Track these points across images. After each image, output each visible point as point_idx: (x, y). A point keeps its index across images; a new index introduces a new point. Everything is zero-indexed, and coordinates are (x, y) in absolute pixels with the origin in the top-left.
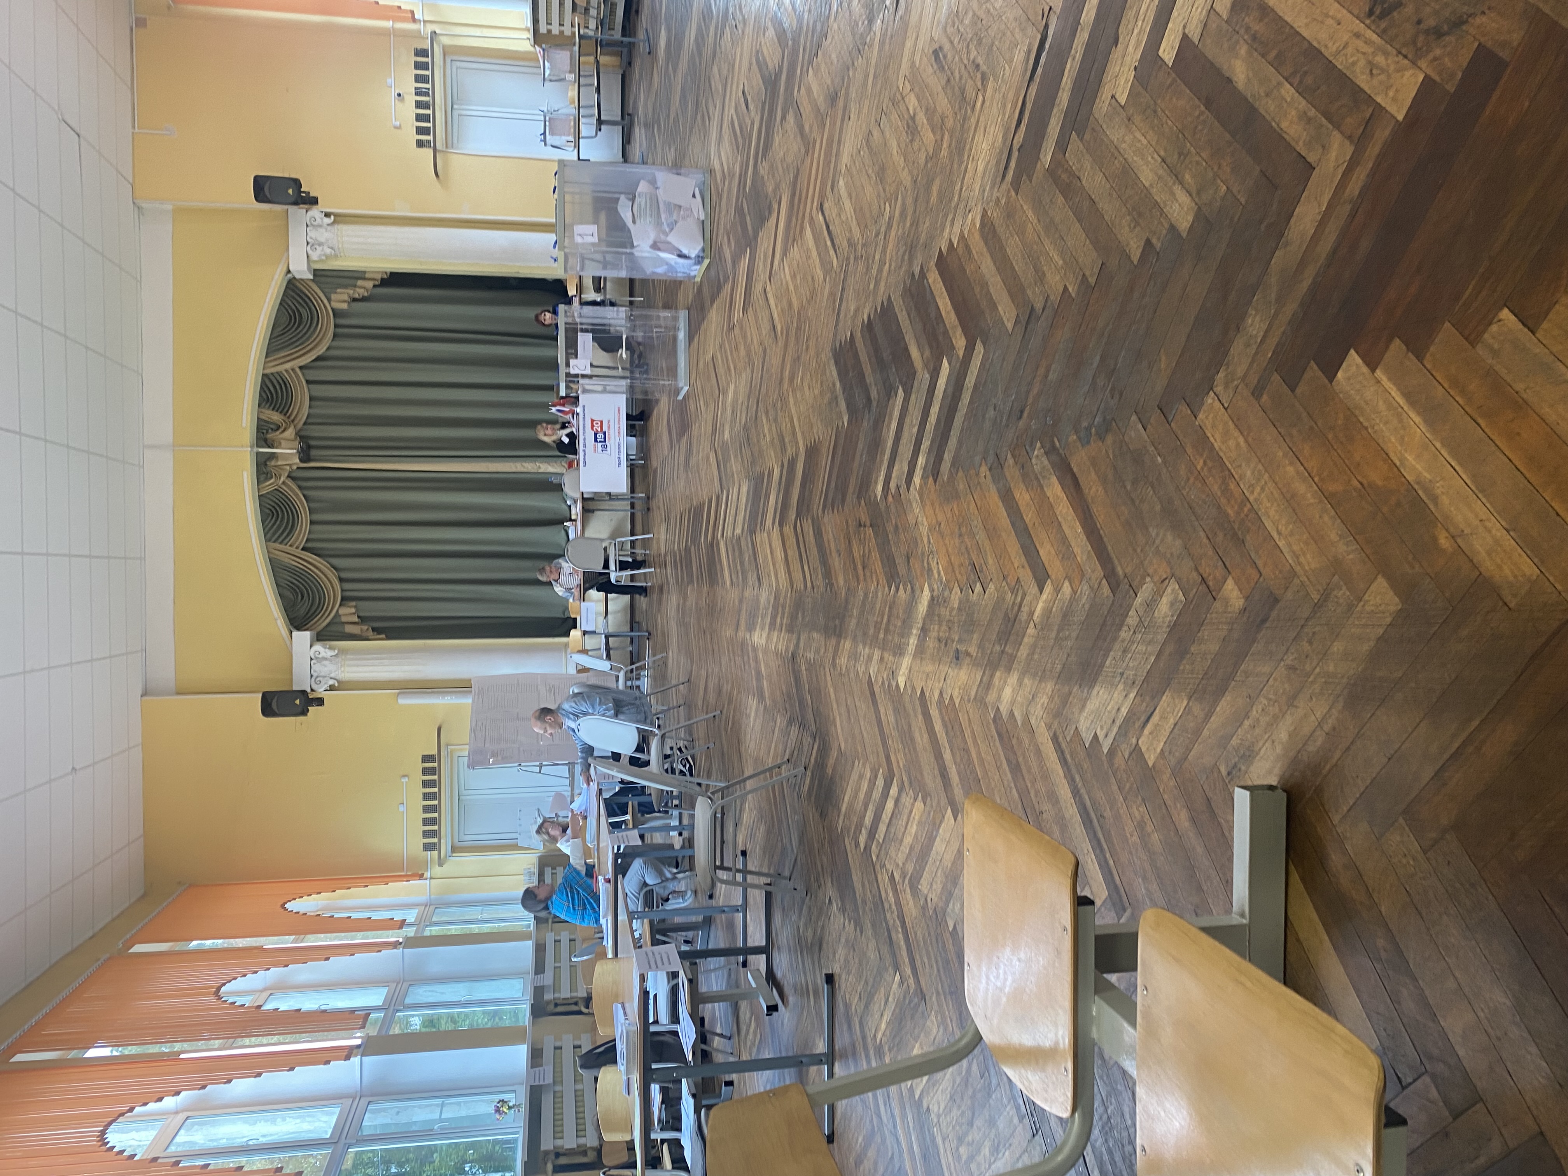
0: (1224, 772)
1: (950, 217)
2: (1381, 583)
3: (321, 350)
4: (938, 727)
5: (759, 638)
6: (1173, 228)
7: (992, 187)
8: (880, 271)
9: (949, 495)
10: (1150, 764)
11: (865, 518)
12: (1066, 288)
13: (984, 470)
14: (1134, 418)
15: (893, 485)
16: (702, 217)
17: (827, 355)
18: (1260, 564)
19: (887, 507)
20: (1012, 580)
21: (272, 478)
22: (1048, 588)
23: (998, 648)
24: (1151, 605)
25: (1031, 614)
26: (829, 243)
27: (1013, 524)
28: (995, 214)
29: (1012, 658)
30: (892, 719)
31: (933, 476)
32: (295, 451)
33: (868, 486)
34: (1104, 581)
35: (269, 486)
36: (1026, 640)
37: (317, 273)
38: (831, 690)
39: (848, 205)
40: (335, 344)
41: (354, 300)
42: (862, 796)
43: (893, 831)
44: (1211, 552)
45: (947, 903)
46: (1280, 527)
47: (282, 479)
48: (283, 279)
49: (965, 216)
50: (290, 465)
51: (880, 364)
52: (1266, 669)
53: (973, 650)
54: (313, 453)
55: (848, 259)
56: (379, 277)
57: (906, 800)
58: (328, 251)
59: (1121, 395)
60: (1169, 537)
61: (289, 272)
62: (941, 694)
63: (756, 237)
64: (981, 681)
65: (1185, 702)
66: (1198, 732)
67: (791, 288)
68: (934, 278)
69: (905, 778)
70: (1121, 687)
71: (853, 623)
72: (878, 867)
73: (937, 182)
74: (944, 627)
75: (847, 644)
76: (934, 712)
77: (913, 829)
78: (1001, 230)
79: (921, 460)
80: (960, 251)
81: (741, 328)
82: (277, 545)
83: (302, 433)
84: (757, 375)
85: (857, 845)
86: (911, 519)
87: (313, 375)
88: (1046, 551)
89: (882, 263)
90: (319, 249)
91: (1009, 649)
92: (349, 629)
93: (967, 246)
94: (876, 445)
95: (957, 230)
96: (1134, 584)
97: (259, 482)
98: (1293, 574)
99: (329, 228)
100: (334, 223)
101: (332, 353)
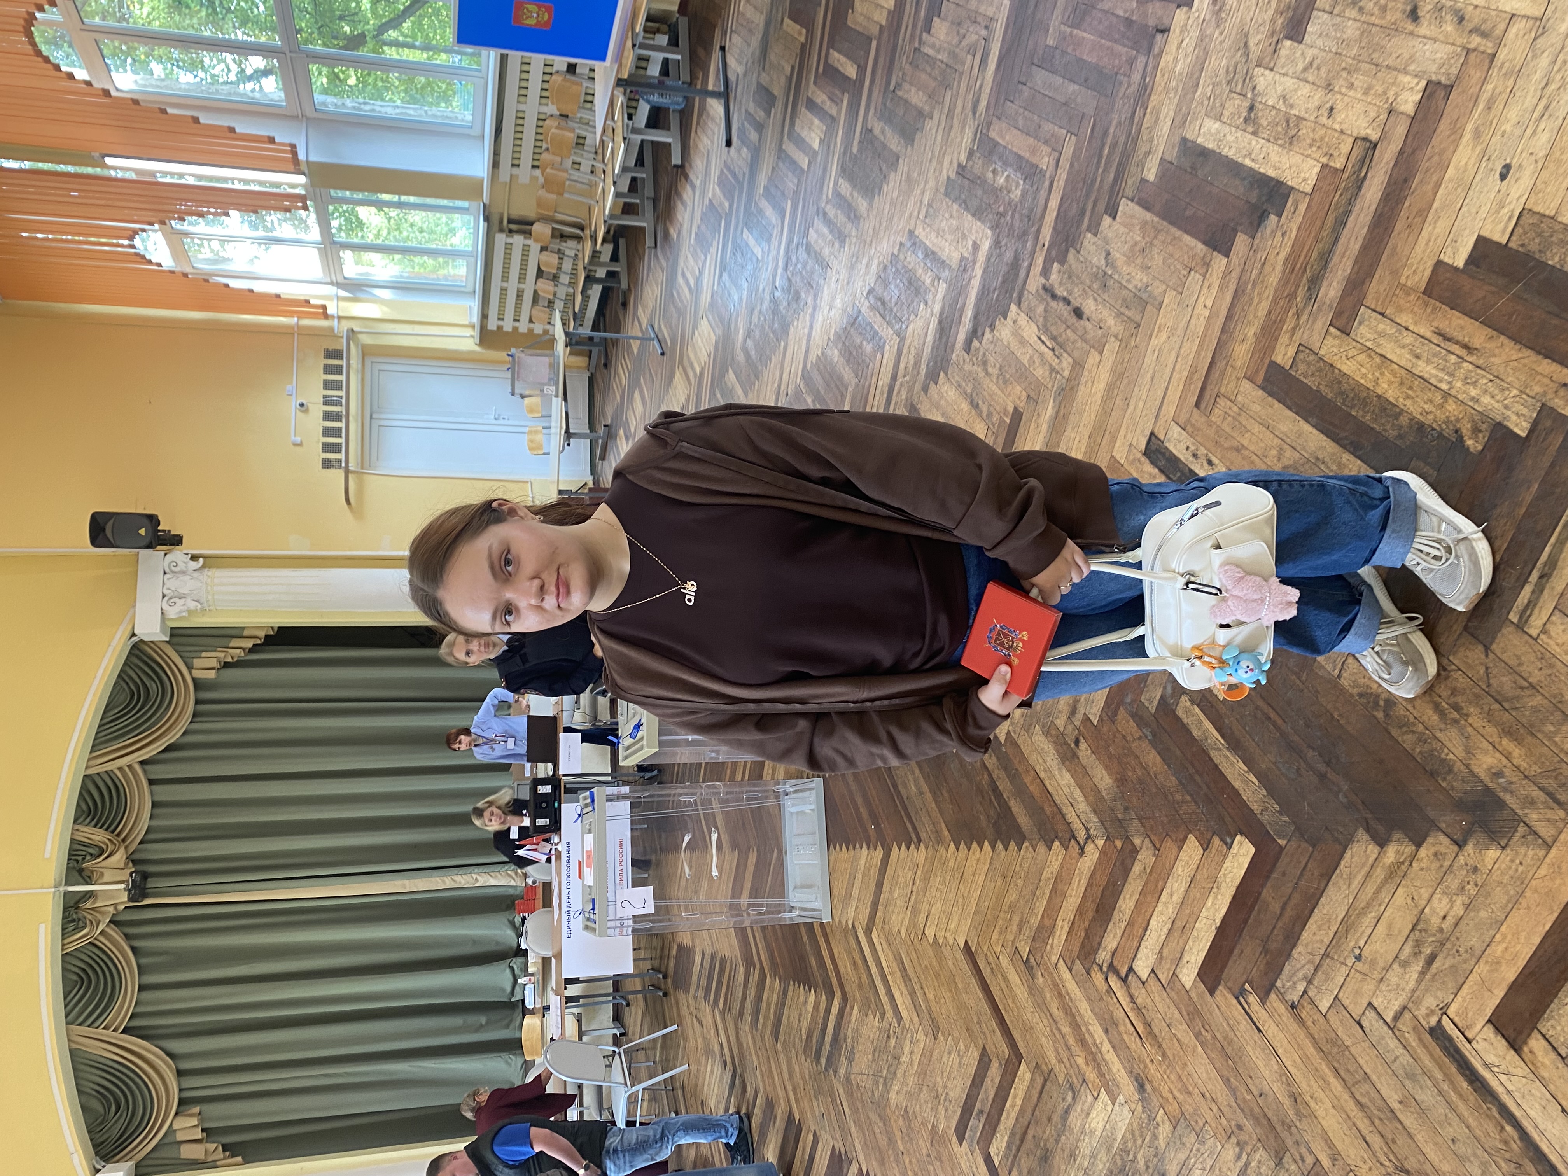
3: (174, 736)
21: (84, 927)
32: (123, 886)
35: (79, 939)
37: (175, 632)
40: (195, 726)
41: (227, 665)
47: (101, 927)
48: (125, 644)
50: (115, 905)
54: (151, 884)
56: (262, 634)
58: (192, 605)
61: (134, 635)
82: (83, 1029)
83: (137, 856)
87: (160, 772)
90: (180, 602)
97: (64, 936)
99: (196, 574)
100: (204, 566)
101: (190, 739)
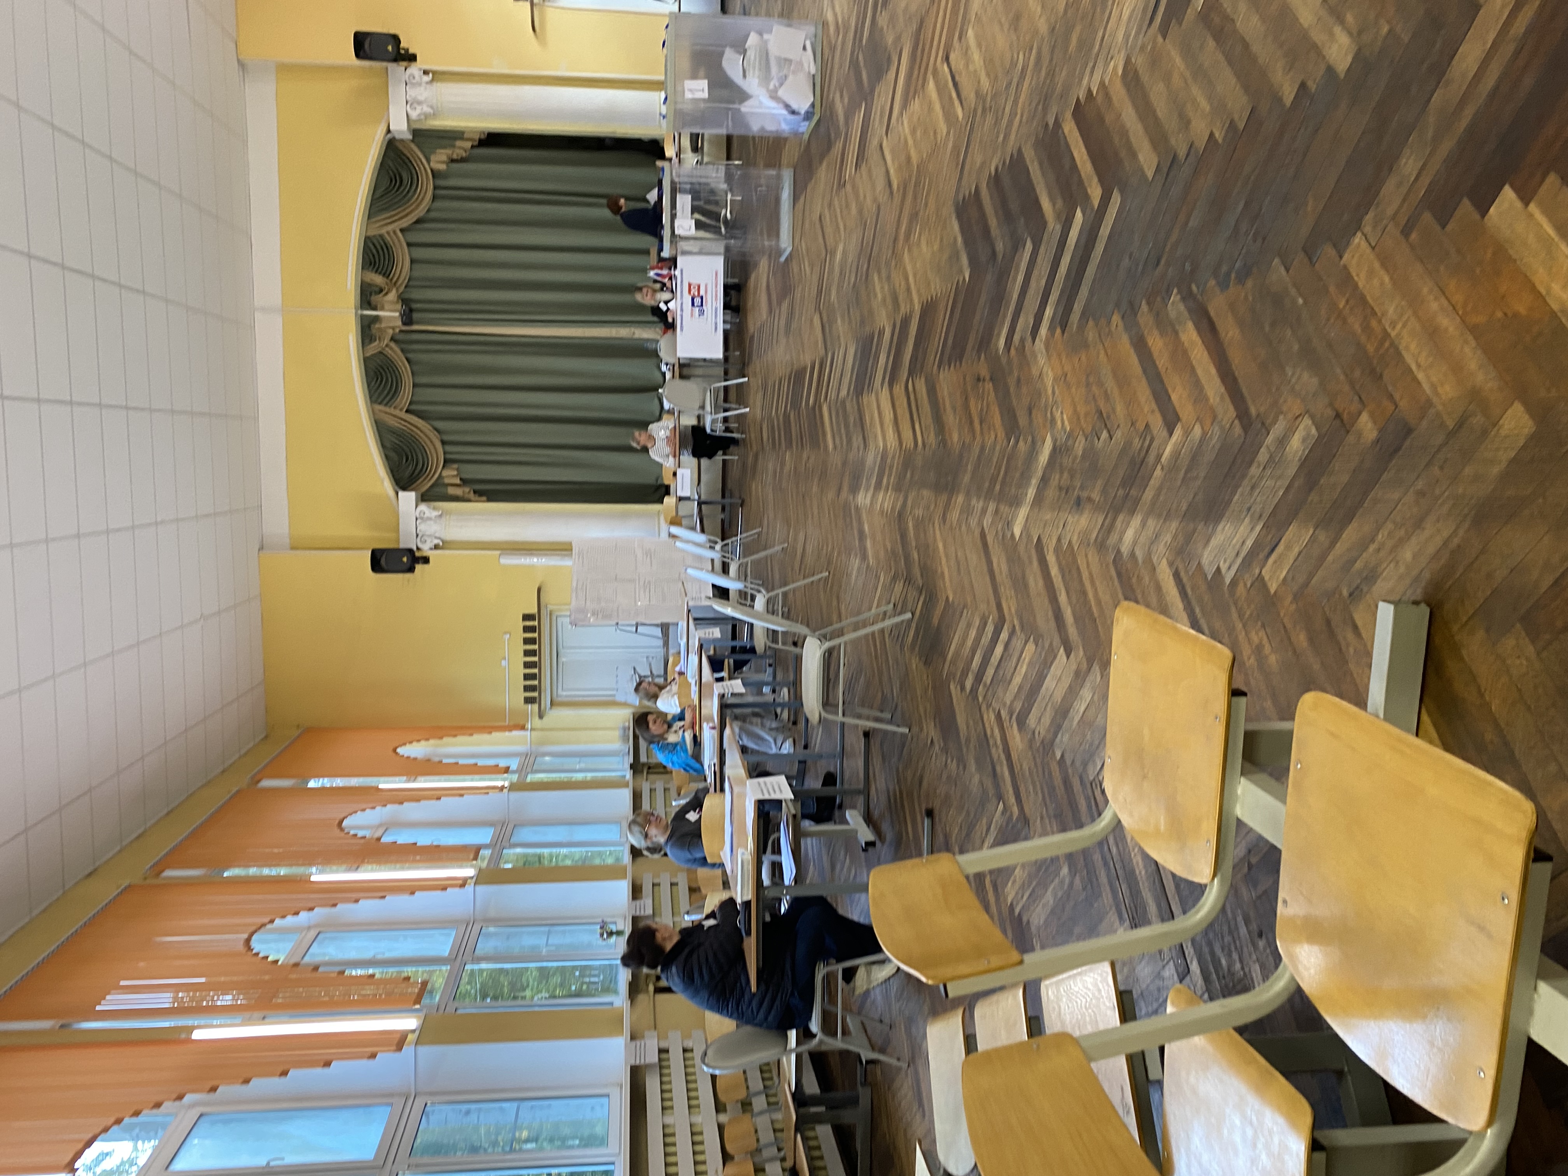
0: (1345, 593)
1: (1091, 64)
2: (1518, 408)
3: (420, 212)
4: (1054, 571)
5: (863, 499)
6: (1330, 70)
7: (1137, 34)
8: (1010, 123)
9: (1079, 345)
10: (1272, 591)
11: (984, 372)
12: (1212, 135)
13: (1116, 318)
14: (1277, 261)
15: (1017, 338)
16: (813, 71)
17: (949, 210)
18: (1397, 396)
19: (1009, 361)
20: (1141, 426)
21: (375, 341)
22: (1178, 432)
23: (1121, 492)
24: (1282, 442)
25: (1159, 457)
26: (954, 95)
27: (1145, 371)
28: (1139, 61)
29: (1137, 501)
30: (1004, 567)
31: (1061, 328)
32: (397, 314)
33: (989, 342)
34: (1237, 422)
35: (373, 348)
36: (1152, 482)
37: (417, 132)
38: (941, 545)
39: (976, 56)
40: (435, 205)
41: (453, 161)
42: (969, 643)
43: (1001, 673)
44: (1347, 388)
45: (1056, 735)
46: (1419, 360)
47: (385, 342)
48: (384, 138)
49: (1106, 65)
50: (393, 328)
51: (1007, 217)
52: (1396, 496)
53: (1096, 496)
54: (415, 316)
55: (975, 110)
56: (477, 137)
57: (1017, 643)
58: (427, 109)
59: (1264, 239)
60: (1306, 375)
61: (389, 131)
62: (1059, 540)
63: (872, 91)
64: (1103, 525)
65: (1311, 532)
66: (1322, 558)
67: (910, 142)
68: (1070, 128)
69: (1016, 622)
70: (1247, 520)
71: (967, 478)
72: (984, 707)
73: (1078, 28)
74: (1066, 475)
75: (960, 499)
76: (1051, 558)
77: (1023, 669)
78: (1145, 78)
79: (1049, 312)
80: (1100, 100)
81: (854, 186)
82: (381, 407)
83: (404, 296)
84: (869, 233)
85: (963, 688)
86: (1035, 372)
87: (414, 237)
88: (1178, 395)
89: (1013, 114)
90: (418, 107)
91: (1133, 492)
92: (451, 491)
93: (1107, 95)
94: (998, 299)
95: (1097, 78)
96: (1268, 422)
97: (363, 344)
98: (1429, 403)
99: (428, 86)
100: (432, 80)
101: (433, 215)
